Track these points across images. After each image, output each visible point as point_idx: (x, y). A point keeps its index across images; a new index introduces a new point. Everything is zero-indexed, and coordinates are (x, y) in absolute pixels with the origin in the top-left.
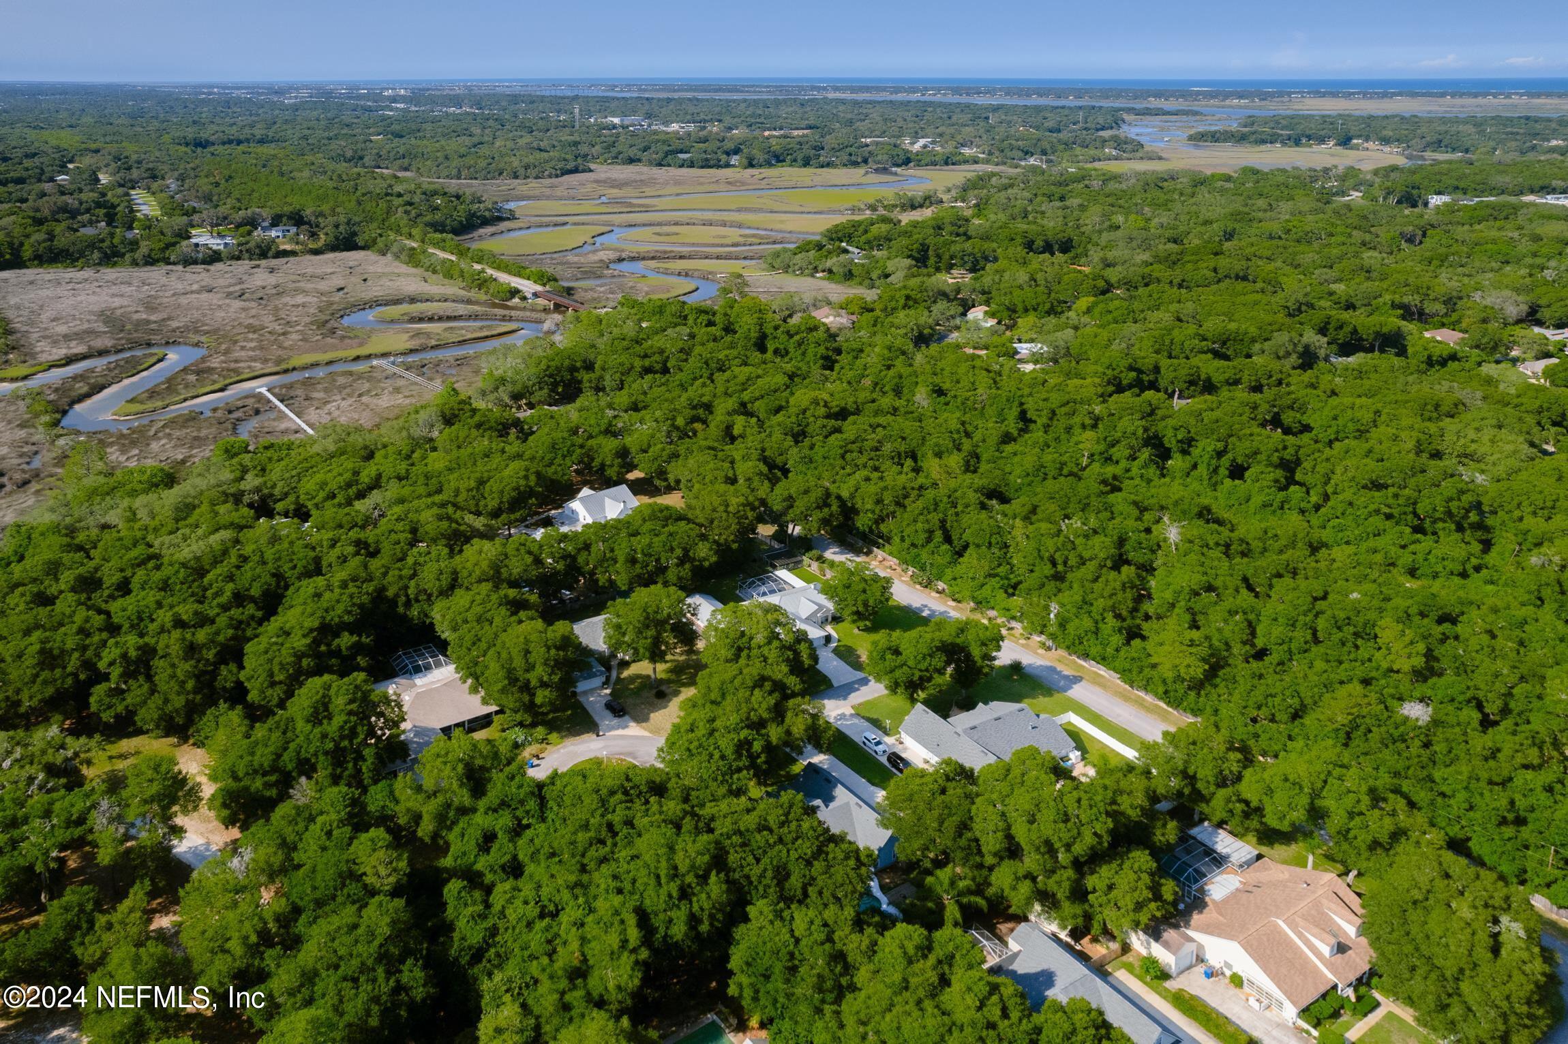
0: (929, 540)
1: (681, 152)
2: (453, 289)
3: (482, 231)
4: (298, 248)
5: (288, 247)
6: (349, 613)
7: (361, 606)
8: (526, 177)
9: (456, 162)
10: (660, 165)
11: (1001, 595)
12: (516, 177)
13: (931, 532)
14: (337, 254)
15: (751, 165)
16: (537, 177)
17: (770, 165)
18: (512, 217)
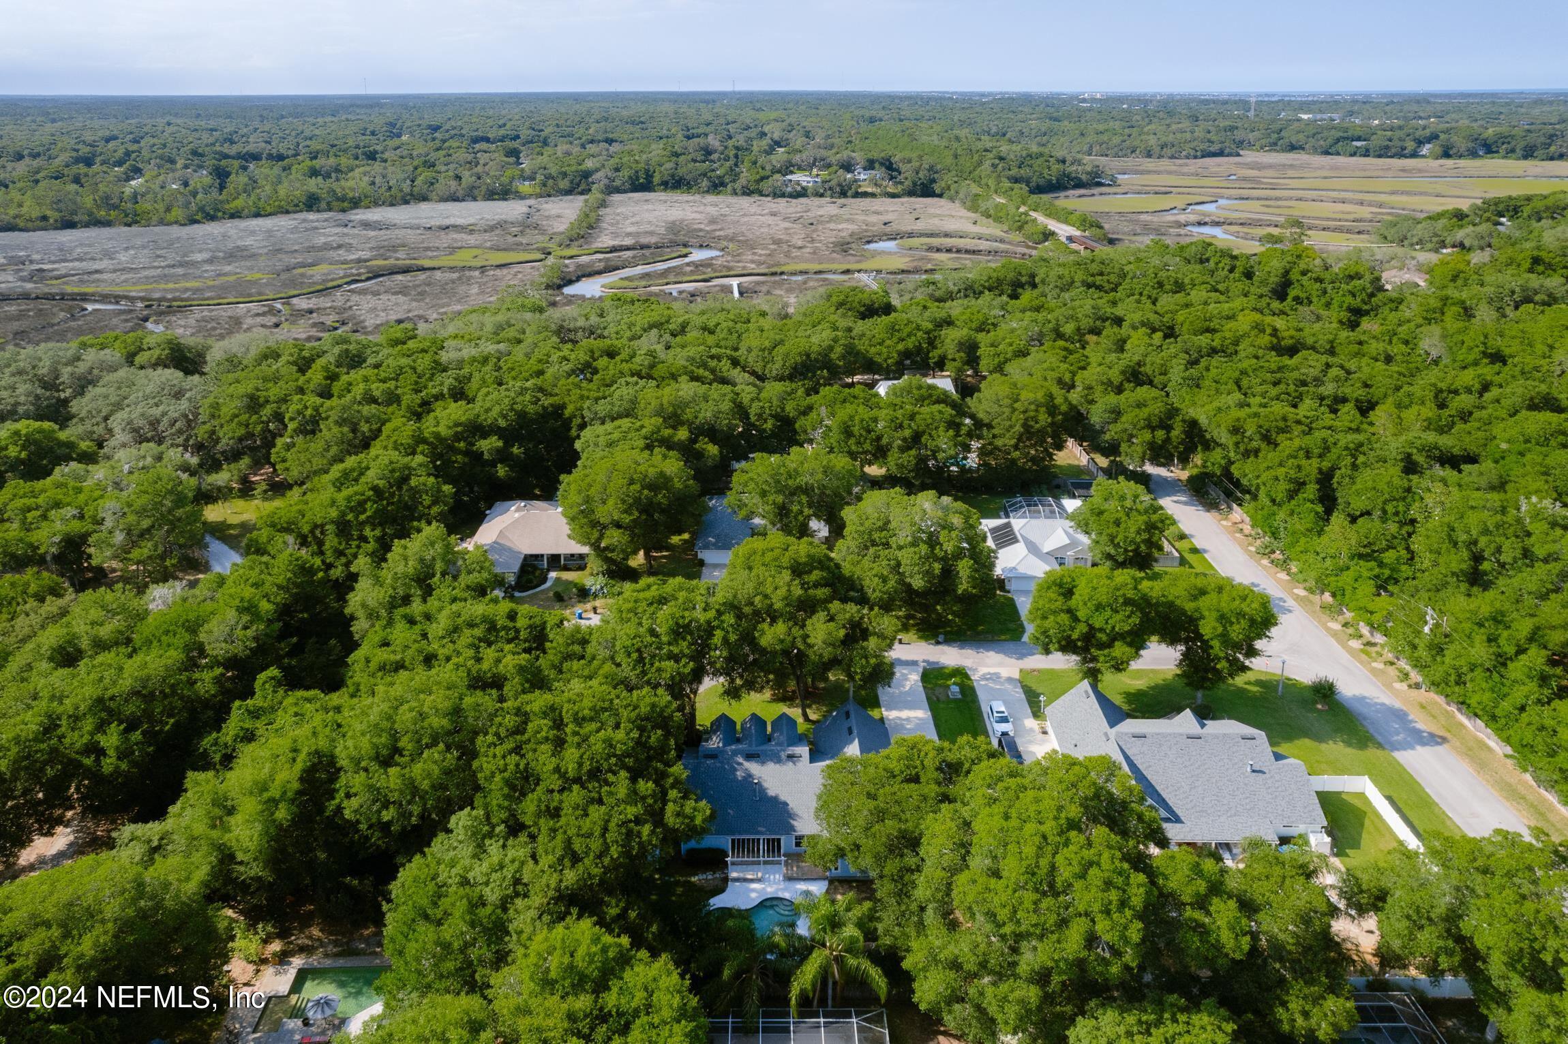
0: (1292, 494)
1: (1359, 139)
2: (996, 230)
3: (1071, 192)
4: (877, 190)
5: (869, 190)
6: (505, 417)
7: (522, 415)
8: (1160, 157)
9: (1090, 138)
10: (1327, 153)
11: (1368, 587)
12: (1149, 155)
13: (1300, 485)
14: (913, 199)
15: (1446, 155)
16: (1172, 157)
17: (1473, 154)
18: (1114, 183)
